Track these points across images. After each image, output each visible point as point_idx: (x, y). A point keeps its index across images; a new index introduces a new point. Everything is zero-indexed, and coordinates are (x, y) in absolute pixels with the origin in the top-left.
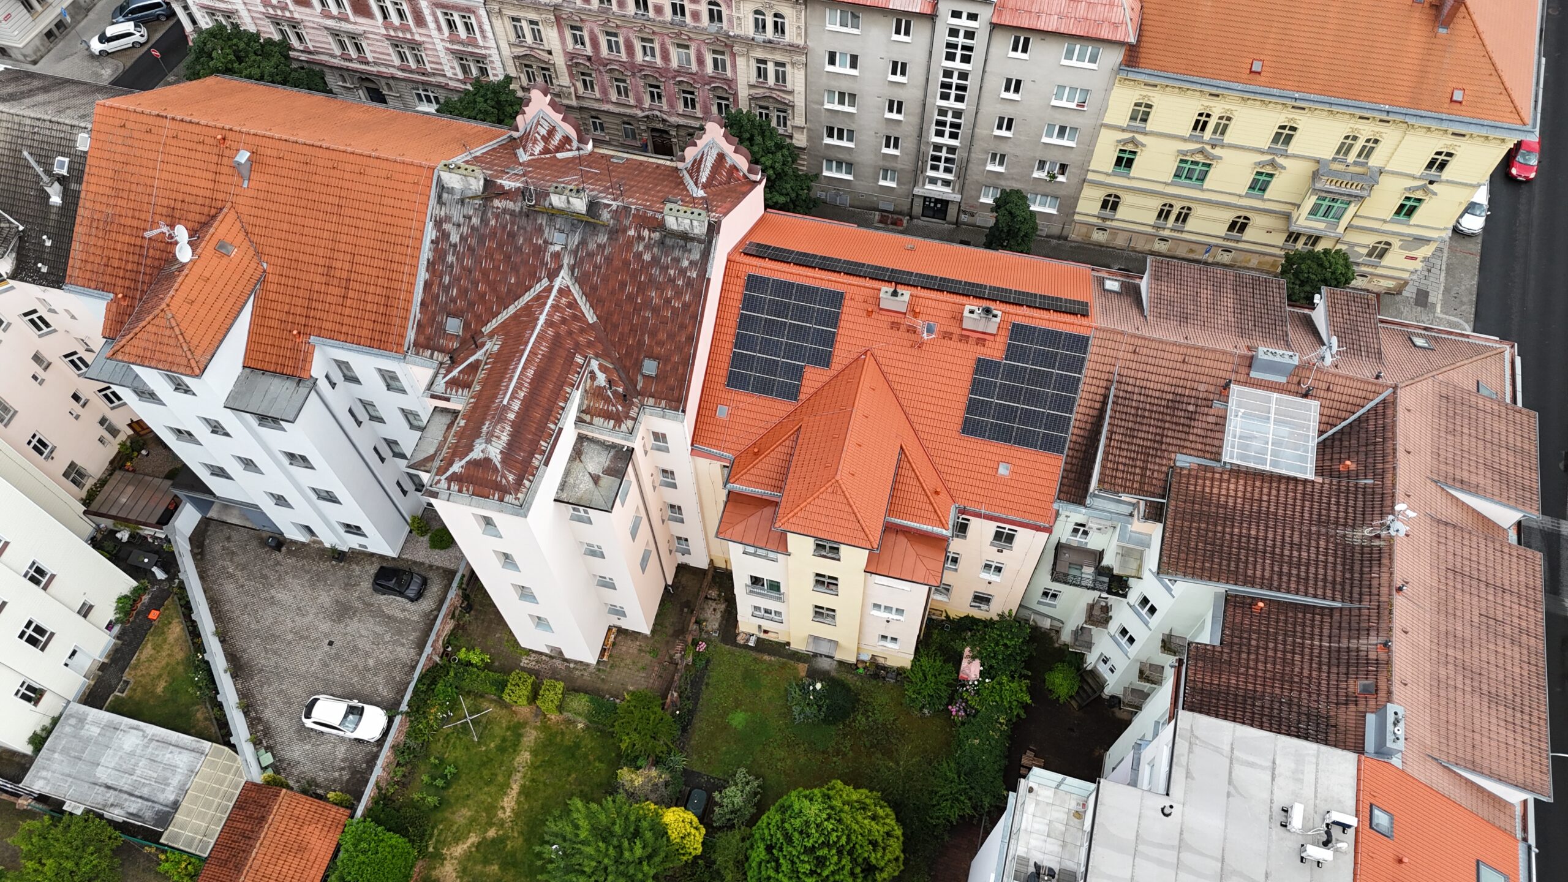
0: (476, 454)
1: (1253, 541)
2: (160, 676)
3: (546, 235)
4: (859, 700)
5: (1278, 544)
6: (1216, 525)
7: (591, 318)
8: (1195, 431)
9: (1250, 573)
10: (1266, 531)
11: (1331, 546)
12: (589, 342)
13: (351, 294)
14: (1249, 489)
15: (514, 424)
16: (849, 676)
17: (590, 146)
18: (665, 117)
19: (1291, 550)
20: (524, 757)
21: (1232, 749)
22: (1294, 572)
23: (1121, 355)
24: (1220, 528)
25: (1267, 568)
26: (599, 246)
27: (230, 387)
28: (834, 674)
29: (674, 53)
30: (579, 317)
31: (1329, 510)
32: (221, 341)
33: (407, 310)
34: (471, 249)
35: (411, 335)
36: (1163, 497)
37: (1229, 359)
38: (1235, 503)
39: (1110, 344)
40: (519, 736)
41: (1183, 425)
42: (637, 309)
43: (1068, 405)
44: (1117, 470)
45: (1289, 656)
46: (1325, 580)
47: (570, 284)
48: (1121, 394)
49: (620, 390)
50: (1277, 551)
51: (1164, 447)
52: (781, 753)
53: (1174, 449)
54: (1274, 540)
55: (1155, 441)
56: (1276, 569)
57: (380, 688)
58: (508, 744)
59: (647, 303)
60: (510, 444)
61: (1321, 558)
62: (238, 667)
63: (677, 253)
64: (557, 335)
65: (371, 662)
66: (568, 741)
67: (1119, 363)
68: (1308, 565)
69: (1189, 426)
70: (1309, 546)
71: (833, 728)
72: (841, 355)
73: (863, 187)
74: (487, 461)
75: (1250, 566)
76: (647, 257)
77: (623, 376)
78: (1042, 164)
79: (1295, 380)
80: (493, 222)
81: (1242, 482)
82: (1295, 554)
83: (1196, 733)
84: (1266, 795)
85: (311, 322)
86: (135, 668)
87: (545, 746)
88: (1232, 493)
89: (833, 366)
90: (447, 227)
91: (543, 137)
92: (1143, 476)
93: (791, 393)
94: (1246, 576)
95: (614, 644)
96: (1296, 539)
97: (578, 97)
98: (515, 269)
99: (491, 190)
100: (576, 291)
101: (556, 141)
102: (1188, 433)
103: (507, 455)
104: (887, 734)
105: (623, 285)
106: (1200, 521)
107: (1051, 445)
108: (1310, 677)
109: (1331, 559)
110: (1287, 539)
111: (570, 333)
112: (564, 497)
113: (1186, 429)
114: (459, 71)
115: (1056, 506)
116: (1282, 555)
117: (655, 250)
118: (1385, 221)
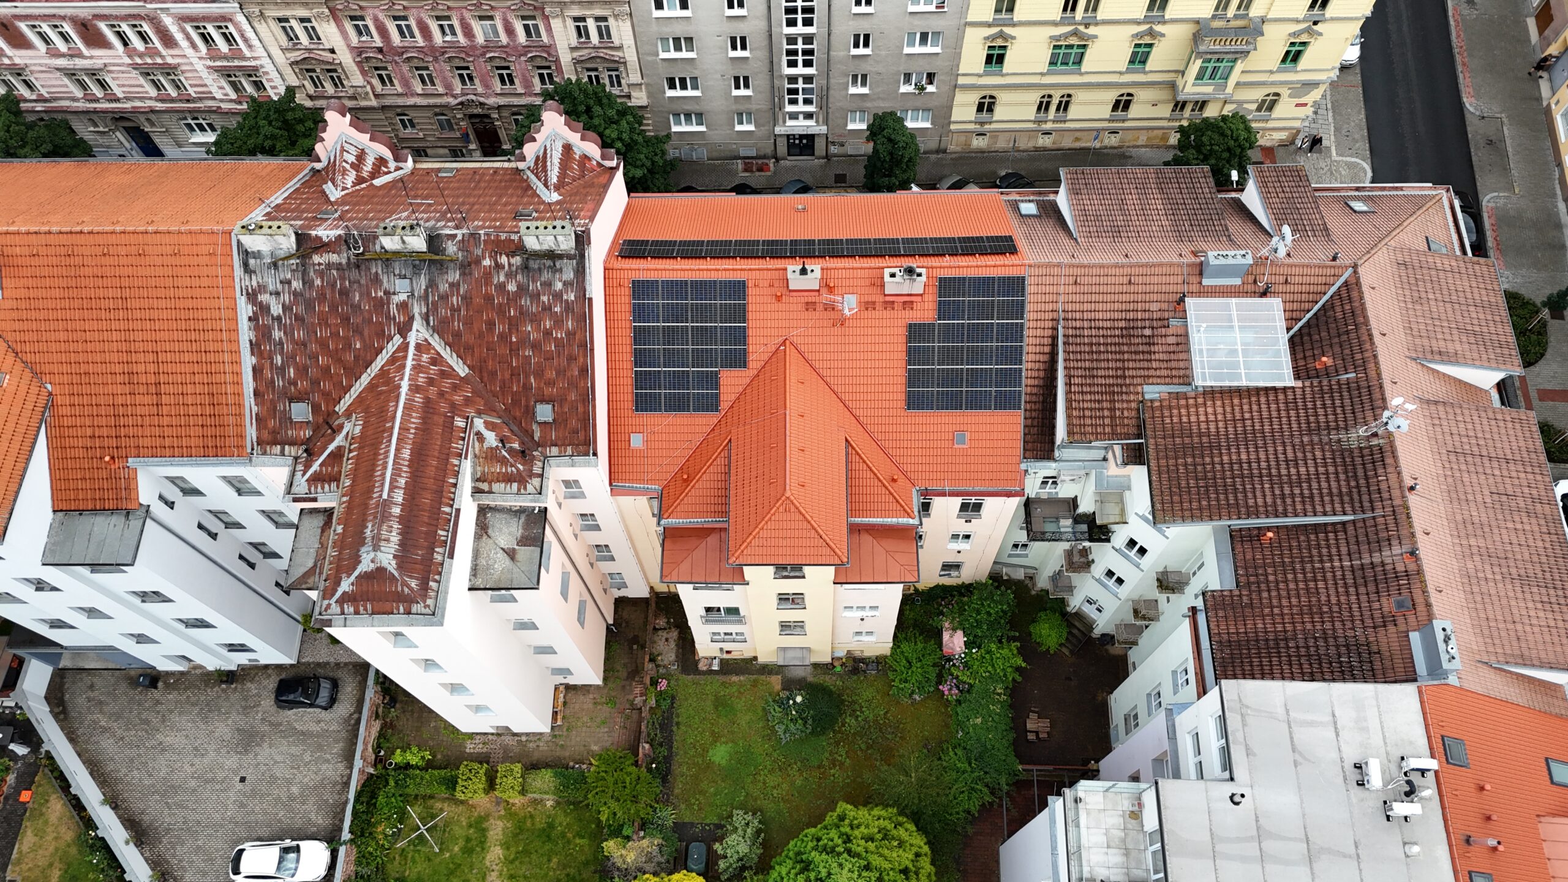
0: (365, 565)
1: (1245, 466)
2: (51, 865)
3: (385, 284)
4: (844, 701)
5: (1273, 463)
6: (1203, 457)
7: (462, 370)
8: (1157, 356)
9: (1251, 502)
10: (1257, 452)
11: (1328, 455)
12: (467, 399)
13: (165, 399)
14: (1228, 409)
15: (401, 519)
16: (827, 678)
17: (410, 163)
18: (482, 100)
19: (1288, 469)
20: (495, 853)
21: (1287, 711)
22: (1297, 491)
23: (1062, 289)
24: (1208, 460)
25: (1268, 493)
26: (452, 285)
27: (45, 539)
28: (810, 679)
29: (477, 27)
30: (448, 373)
31: (1316, 415)
32: (17, 493)
33: (240, 405)
34: (299, 318)
35: (251, 432)
36: (1139, 436)
37: (1177, 270)
38: (1217, 428)
39: (1048, 280)
40: (484, 831)
41: (1143, 352)
42: (514, 350)
43: (1016, 355)
44: (1084, 417)
45: (1312, 585)
46: (1331, 494)
47: (427, 336)
48: (1070, 332)
49: (516, 446)
50: (1274, 472)
51: (1128, 381)
52: (772, 781)
53: (1139, 380)
54: (1268, 461)
55: (1117, 377)
56: (1277, 492)
57: (313, 816)
58: (474, 843)
59: (524, 341)
60: (402, 544)
61: (1321, 470)
62: (140, 833)
63: (546, 276)
64: (428, 401)
65: (295, 790)
66: (540, 823)
67: (1061, 298)
68: (1309, 481)
69: (1150, 353)
70: (1305, 460)
71: (823, 738)
72: (758, 349)
73: (719, 136)
74: (381, 570)
75: (1250, 495)
76: (512, 287)
77: (515, 428)
78: (908, 78)
79: (1251, 279)
80: (318, 282)
81: (1219, 403)
82: (1293, 471)
83: (1244, 701)
84: (1334, 755)
85: (123, 442)
86: (19, 862)
87: (516, 835)
88: (1211, 417)
89: (751, 365)
90: (264, 298)
91: (352, 165)
92: (1112, 417)
93: (711, 404)
94: (1247, 507)
95: (565, 703)
96: (1290, 455)
97: (377, 96)
98: (358, 331)
99: (306, 245)
100: (436, 343)
101: (368, 167)
102: (1151, 360)
103: (402, 559)
104: (881, 730)
105: (491, 324)
106: (1185, 456)
107: (1006, 402)
108: (1339, 603)
109: (1331, 469)
110: (1281, 457)
111: (441, 394)
112: (479, 583)
113: (1147, 356)
114: (229, 90)
115: (1023, 466)
116: (1280, 476)
117: (519, 277)
118: (1271, 72)
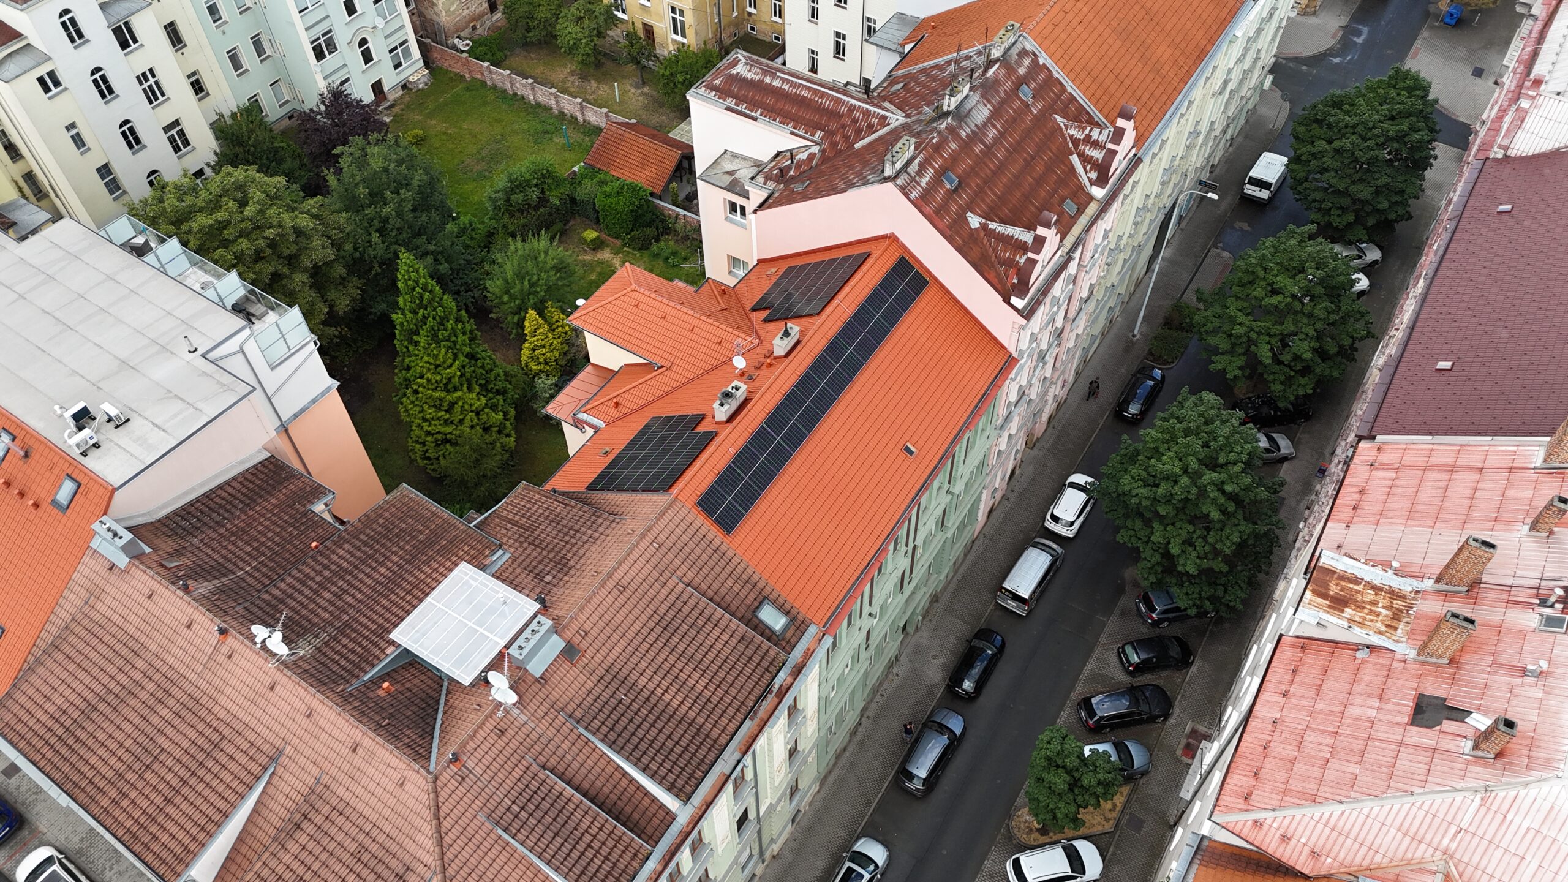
1: (374, 565)
5: (354, 582)
6: (413, 547)
7: (857, 146)
9: (347, 546)
11: (315, 620)
12: (836, 144)
15: (761, 82)
19: (340, 587)
21: (196, 409)
22: (318, 579)
25: (340, 561)
30: (859, 135)
31: (353, 640)
36: (475, 525)
38: (423, 572)
46: (291, 596)
54: (361, 581)
60: (745, 80)
61: (312, 606)
64: (840, 116)
68: (315, 592)
70: (332, 604)
82: (334, 589)
84: (146, 414)
96: (346, 597)
103: (736, 79)
106: (427, 537)
109: (304, 612)
110: (353, 592)
111: (844, 127)
116: (342, 578)
